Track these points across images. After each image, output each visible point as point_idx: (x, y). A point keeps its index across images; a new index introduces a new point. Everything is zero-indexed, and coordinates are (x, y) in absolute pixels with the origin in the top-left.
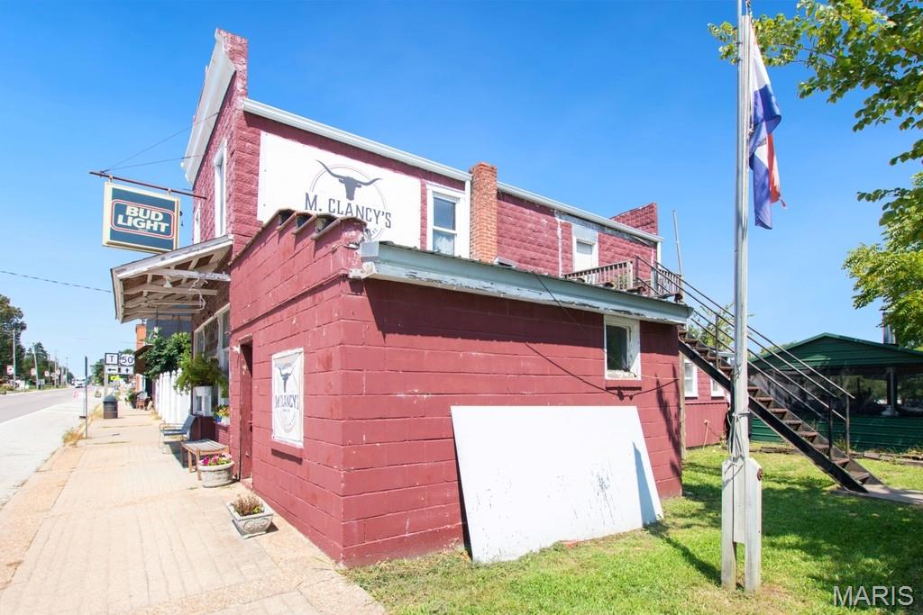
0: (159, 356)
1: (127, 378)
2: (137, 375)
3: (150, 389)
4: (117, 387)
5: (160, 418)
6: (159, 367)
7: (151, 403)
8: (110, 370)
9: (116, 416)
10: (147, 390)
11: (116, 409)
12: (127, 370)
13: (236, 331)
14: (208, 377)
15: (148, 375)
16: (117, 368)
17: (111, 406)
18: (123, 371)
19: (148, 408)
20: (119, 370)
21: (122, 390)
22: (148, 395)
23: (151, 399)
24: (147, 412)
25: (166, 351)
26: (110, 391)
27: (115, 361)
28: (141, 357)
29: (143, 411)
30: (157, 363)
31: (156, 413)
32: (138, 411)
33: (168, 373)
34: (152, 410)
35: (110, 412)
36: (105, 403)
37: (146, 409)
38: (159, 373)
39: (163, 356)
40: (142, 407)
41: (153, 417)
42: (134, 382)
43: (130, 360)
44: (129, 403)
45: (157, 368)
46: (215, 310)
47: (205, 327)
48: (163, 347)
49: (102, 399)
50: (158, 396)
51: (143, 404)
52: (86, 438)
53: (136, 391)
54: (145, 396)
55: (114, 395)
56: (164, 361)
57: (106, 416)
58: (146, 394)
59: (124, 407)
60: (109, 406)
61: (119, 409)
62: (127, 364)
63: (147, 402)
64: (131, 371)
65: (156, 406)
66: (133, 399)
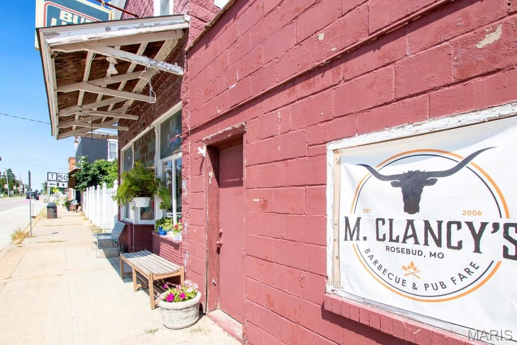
0: (86, 175)
1: (63, 190)
2: (70, 189)
3: (79, 197)
4: (57, 197)
5: (87, 219)
6: (86, 183)
7: (80, 207)
8: (51, 184)
9: (56, 217)
10: (76, 199)
11: (56, 212)
12: (63, 185)
13: (194, 131)
14: (149, 188)
15: (78, 188)
16: (56, 183)
17: (52, 210)
18: (61, 186)
19: (78, 211)
20: (58, 185)
21: (60, 199)
22: (78, 202)
23: (80, 205)
24: (77, 214)
25: (91, 172)
26: (52, 199)
27: (55, 178)
28: (73, 176)
29: (74, 213)
30: (84, 180)
31: (84, 215)
32: (71, 213)
33: (93, 187)
34: (80, 213)
35: (52, 213)
36: (48, 207)
37: (77, 212)
38: (86, 187)
39: (89, 175)
40: (74, 210)
41: (82, 218)
42: (68, 193)
43: (65, 178)
44: (65, 207)
45: (85, 183)
46: (153, 119)
47: (135, 143)
48: (89, 169)
49: (46, 205)
50: (85, 203)
51: (75, 208)
52: (31, 236)
53: (69, 199)
54: (76, 203)
55: (55, 201)
56: (90, 179)
57: (49, 217)
58: (76, 201)
59: (61, 210)
60: (51, 209)
61: (58, 211)
62: (63, 180)
63: (77, 207)
64: (66, 185)
65: (84, 210)
66: (68, 204)
